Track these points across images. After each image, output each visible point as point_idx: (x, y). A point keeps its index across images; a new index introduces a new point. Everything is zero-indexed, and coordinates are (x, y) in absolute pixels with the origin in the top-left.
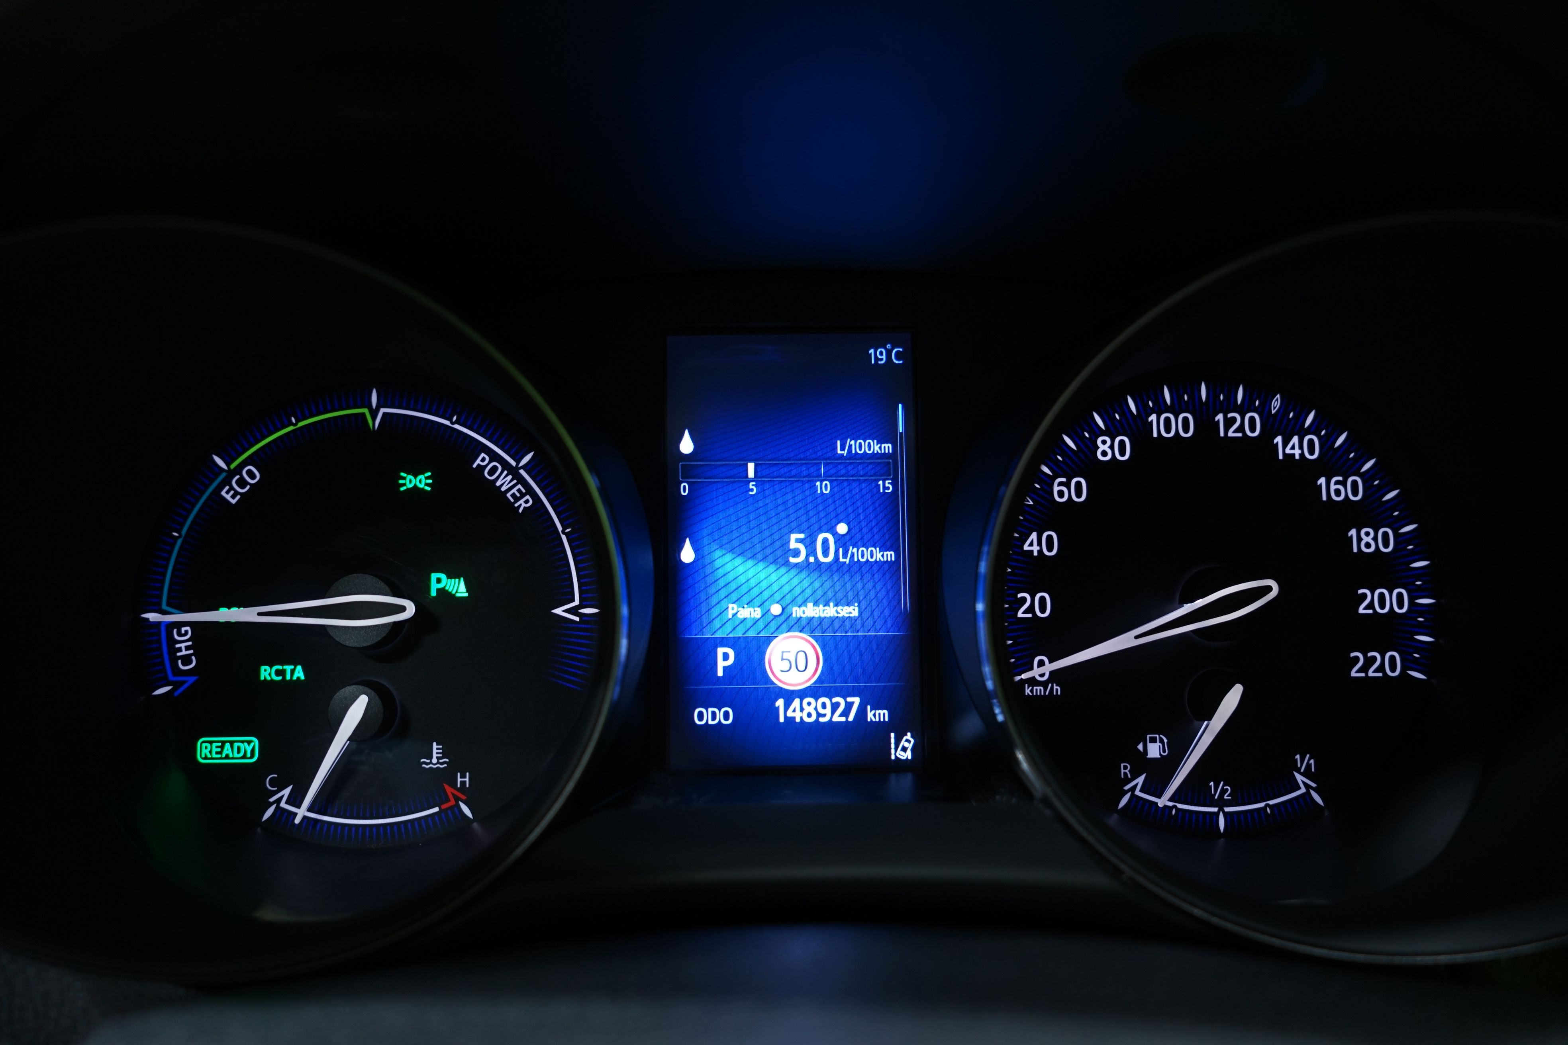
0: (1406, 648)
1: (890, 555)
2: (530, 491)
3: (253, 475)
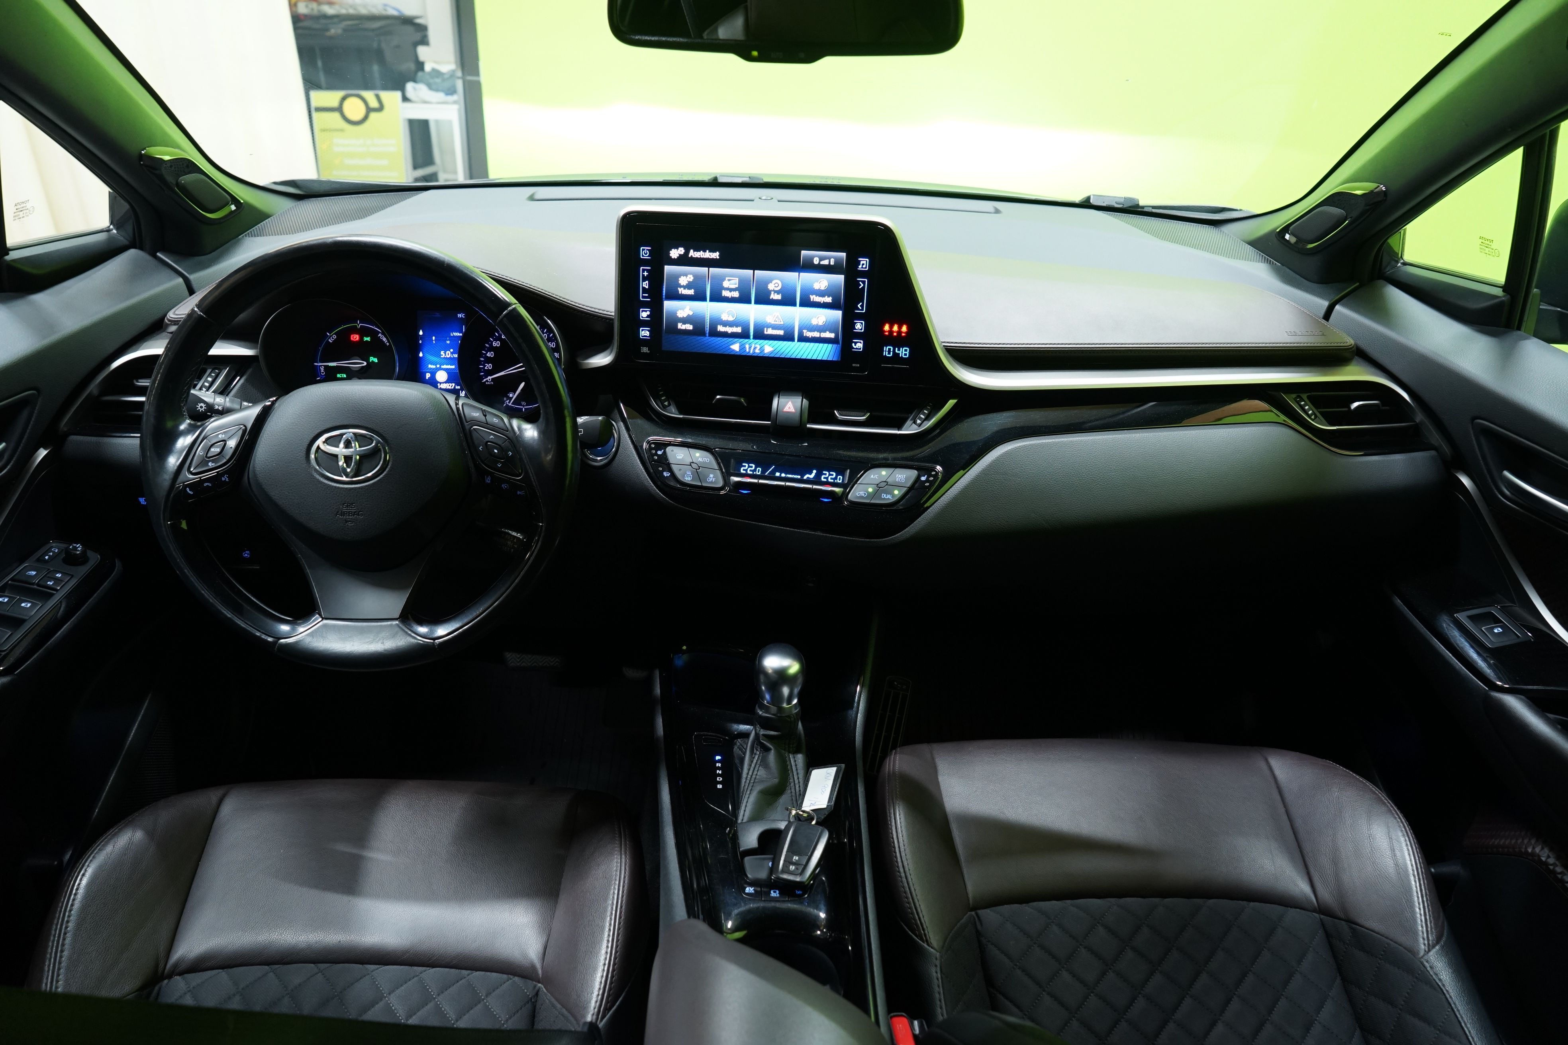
1: (460, 356)
2: (389, 342)
3: (335, 337)
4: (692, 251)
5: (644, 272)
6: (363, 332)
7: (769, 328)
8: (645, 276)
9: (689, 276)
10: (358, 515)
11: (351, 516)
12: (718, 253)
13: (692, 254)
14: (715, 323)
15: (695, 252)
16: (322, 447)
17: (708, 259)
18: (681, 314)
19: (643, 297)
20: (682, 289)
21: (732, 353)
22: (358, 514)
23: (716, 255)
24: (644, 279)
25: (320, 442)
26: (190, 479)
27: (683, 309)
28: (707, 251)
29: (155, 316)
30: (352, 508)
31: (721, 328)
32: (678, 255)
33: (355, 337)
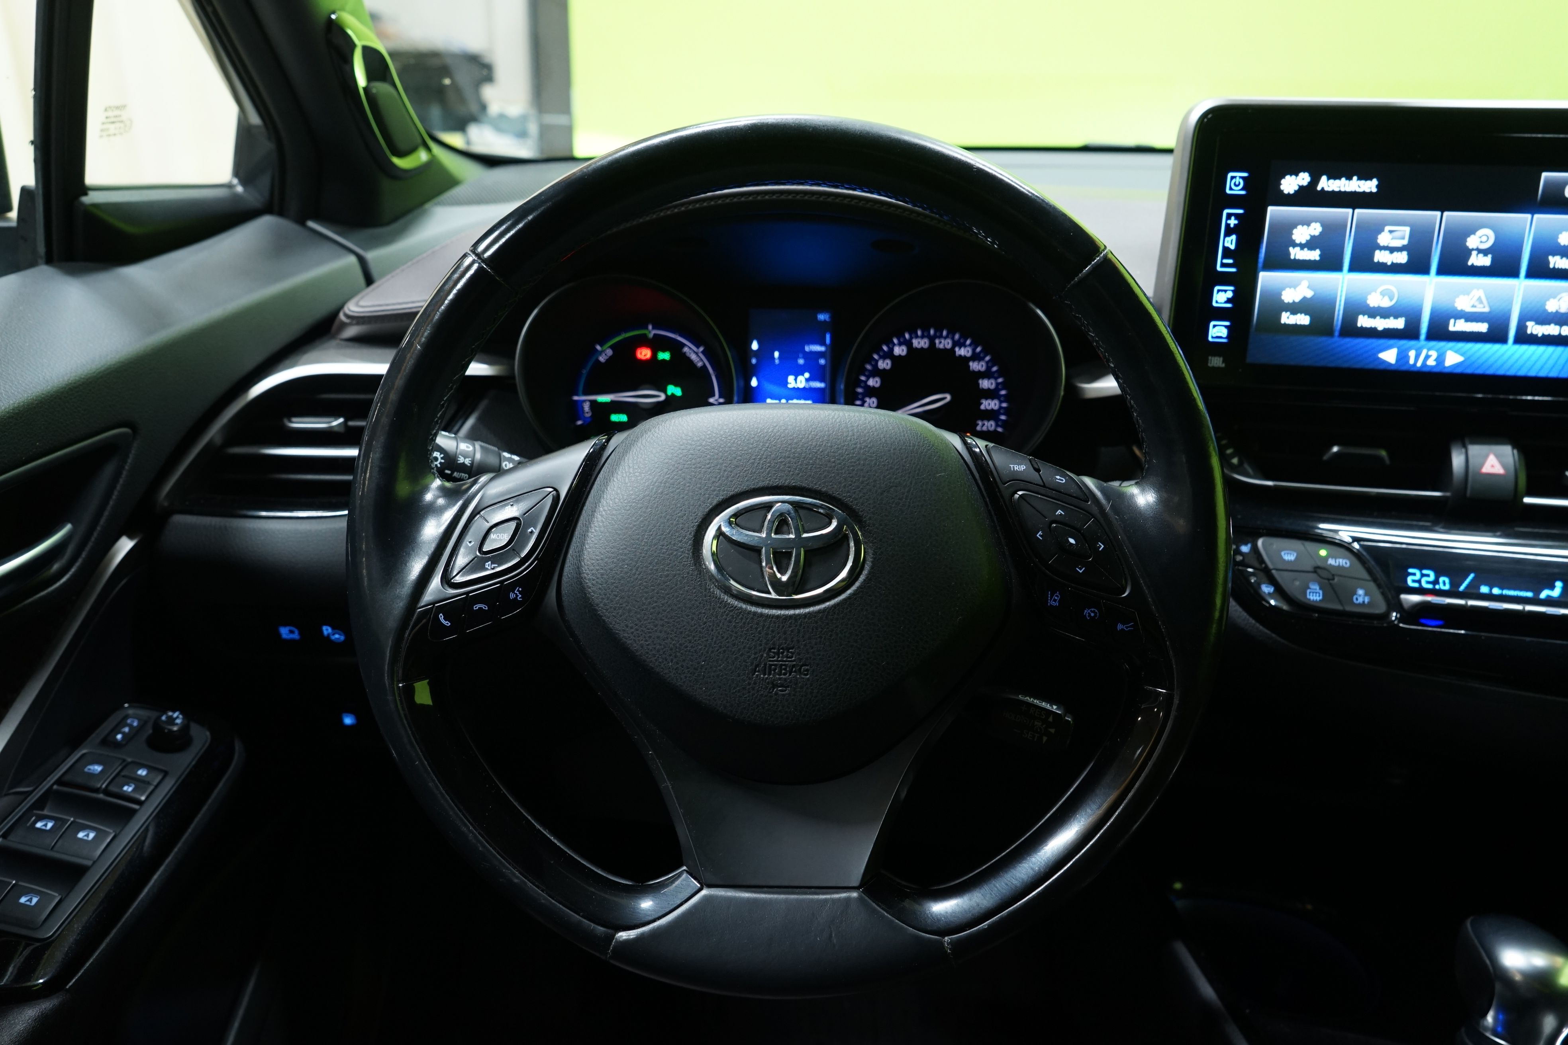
0: (997, 420)
1: (821, 385)
2: (701, 360)
3: (610, 352)
4: (1324, 178)
5: (1229, 217)
6: (657, 344)
7: (1460, 318)
8: (1232, 226)
9: (1313, 225)
10: (799, 671)
11: (785, 674)
12: (1375, 182)
13: (1326, 184)
14: (1355, 308)
15: (1331, 181)
16: (725, 529)
17: (1354, 194)
18: (1289, 296)
19: (1223, 265)
20: (1298, 249)
21: (1381, 367)
22: (800, 669)
23: (1370, 186)
24: (1229, 232)
25: (719, 521)
26: (448, 596)
27: (1294, 285)
28: (1355, 178)
29: (320, 311)
30: (787, 657)
31: (1364, 321)
32: (1297, 188)
33: (644, 354)
